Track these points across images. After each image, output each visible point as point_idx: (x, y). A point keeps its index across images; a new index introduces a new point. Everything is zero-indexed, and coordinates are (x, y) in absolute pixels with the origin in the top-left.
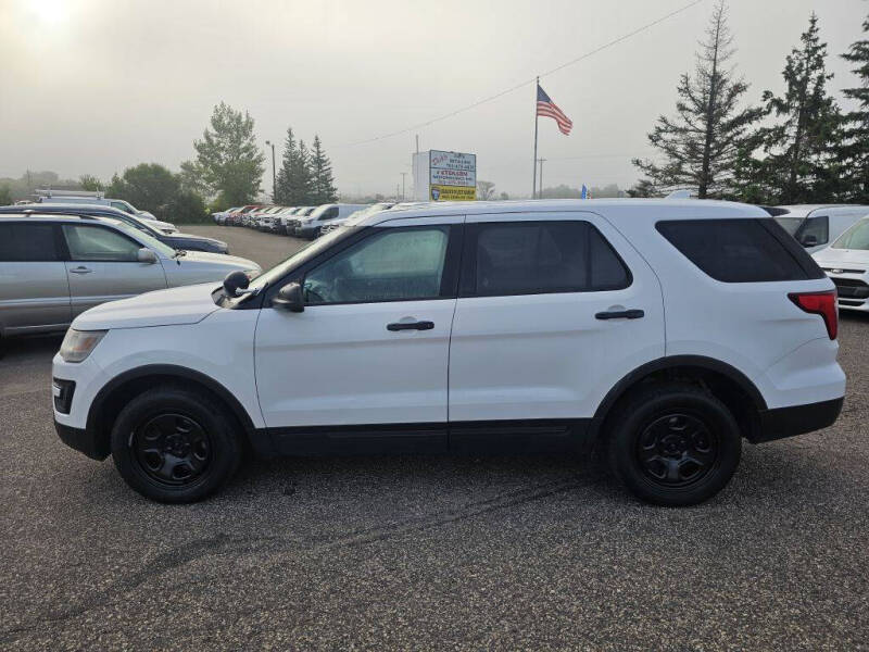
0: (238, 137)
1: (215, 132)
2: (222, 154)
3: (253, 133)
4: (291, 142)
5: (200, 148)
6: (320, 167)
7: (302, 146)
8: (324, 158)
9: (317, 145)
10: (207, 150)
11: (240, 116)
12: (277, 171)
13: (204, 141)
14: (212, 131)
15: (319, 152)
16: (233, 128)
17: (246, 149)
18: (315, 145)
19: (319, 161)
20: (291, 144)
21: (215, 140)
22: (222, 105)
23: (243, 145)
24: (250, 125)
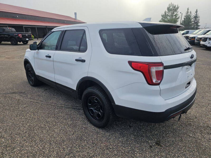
0: (174, 12)
1: (168, 11)
2: (168, 17)
3: (178, 11)
4: (187, 12)
5: (162, 16)
6: (196, 19)
7: (191, 13)
8: (198, 16)
9: (197, 12)
10: (164, 16)
11: (175, 6)
12: (182, 21)
13: (164, 14)
14: (167, 11)
15: (196, 14)
16: (173, 9)
17: (175, 15)
18: (196, 12)
19: (196, 17)
20: (188, 12)
21: (167, 13)
22: (171, 3)
23: (174, 14)
24: (178, 8)
